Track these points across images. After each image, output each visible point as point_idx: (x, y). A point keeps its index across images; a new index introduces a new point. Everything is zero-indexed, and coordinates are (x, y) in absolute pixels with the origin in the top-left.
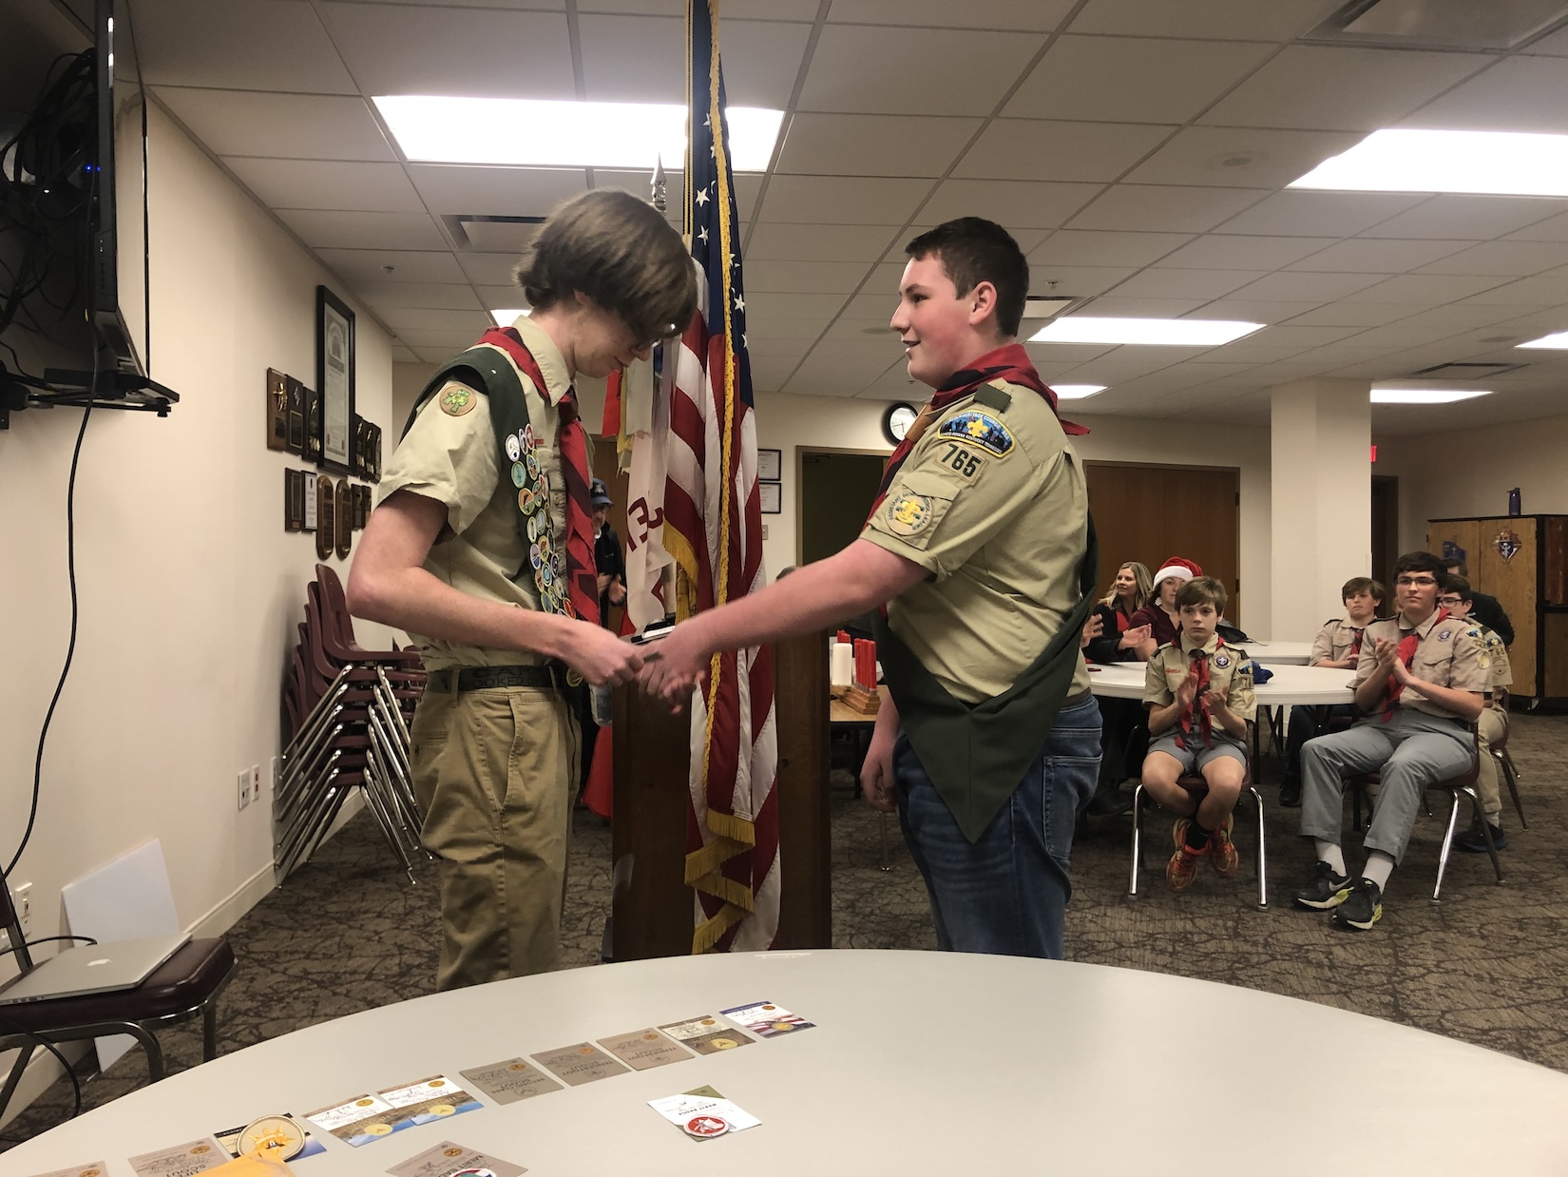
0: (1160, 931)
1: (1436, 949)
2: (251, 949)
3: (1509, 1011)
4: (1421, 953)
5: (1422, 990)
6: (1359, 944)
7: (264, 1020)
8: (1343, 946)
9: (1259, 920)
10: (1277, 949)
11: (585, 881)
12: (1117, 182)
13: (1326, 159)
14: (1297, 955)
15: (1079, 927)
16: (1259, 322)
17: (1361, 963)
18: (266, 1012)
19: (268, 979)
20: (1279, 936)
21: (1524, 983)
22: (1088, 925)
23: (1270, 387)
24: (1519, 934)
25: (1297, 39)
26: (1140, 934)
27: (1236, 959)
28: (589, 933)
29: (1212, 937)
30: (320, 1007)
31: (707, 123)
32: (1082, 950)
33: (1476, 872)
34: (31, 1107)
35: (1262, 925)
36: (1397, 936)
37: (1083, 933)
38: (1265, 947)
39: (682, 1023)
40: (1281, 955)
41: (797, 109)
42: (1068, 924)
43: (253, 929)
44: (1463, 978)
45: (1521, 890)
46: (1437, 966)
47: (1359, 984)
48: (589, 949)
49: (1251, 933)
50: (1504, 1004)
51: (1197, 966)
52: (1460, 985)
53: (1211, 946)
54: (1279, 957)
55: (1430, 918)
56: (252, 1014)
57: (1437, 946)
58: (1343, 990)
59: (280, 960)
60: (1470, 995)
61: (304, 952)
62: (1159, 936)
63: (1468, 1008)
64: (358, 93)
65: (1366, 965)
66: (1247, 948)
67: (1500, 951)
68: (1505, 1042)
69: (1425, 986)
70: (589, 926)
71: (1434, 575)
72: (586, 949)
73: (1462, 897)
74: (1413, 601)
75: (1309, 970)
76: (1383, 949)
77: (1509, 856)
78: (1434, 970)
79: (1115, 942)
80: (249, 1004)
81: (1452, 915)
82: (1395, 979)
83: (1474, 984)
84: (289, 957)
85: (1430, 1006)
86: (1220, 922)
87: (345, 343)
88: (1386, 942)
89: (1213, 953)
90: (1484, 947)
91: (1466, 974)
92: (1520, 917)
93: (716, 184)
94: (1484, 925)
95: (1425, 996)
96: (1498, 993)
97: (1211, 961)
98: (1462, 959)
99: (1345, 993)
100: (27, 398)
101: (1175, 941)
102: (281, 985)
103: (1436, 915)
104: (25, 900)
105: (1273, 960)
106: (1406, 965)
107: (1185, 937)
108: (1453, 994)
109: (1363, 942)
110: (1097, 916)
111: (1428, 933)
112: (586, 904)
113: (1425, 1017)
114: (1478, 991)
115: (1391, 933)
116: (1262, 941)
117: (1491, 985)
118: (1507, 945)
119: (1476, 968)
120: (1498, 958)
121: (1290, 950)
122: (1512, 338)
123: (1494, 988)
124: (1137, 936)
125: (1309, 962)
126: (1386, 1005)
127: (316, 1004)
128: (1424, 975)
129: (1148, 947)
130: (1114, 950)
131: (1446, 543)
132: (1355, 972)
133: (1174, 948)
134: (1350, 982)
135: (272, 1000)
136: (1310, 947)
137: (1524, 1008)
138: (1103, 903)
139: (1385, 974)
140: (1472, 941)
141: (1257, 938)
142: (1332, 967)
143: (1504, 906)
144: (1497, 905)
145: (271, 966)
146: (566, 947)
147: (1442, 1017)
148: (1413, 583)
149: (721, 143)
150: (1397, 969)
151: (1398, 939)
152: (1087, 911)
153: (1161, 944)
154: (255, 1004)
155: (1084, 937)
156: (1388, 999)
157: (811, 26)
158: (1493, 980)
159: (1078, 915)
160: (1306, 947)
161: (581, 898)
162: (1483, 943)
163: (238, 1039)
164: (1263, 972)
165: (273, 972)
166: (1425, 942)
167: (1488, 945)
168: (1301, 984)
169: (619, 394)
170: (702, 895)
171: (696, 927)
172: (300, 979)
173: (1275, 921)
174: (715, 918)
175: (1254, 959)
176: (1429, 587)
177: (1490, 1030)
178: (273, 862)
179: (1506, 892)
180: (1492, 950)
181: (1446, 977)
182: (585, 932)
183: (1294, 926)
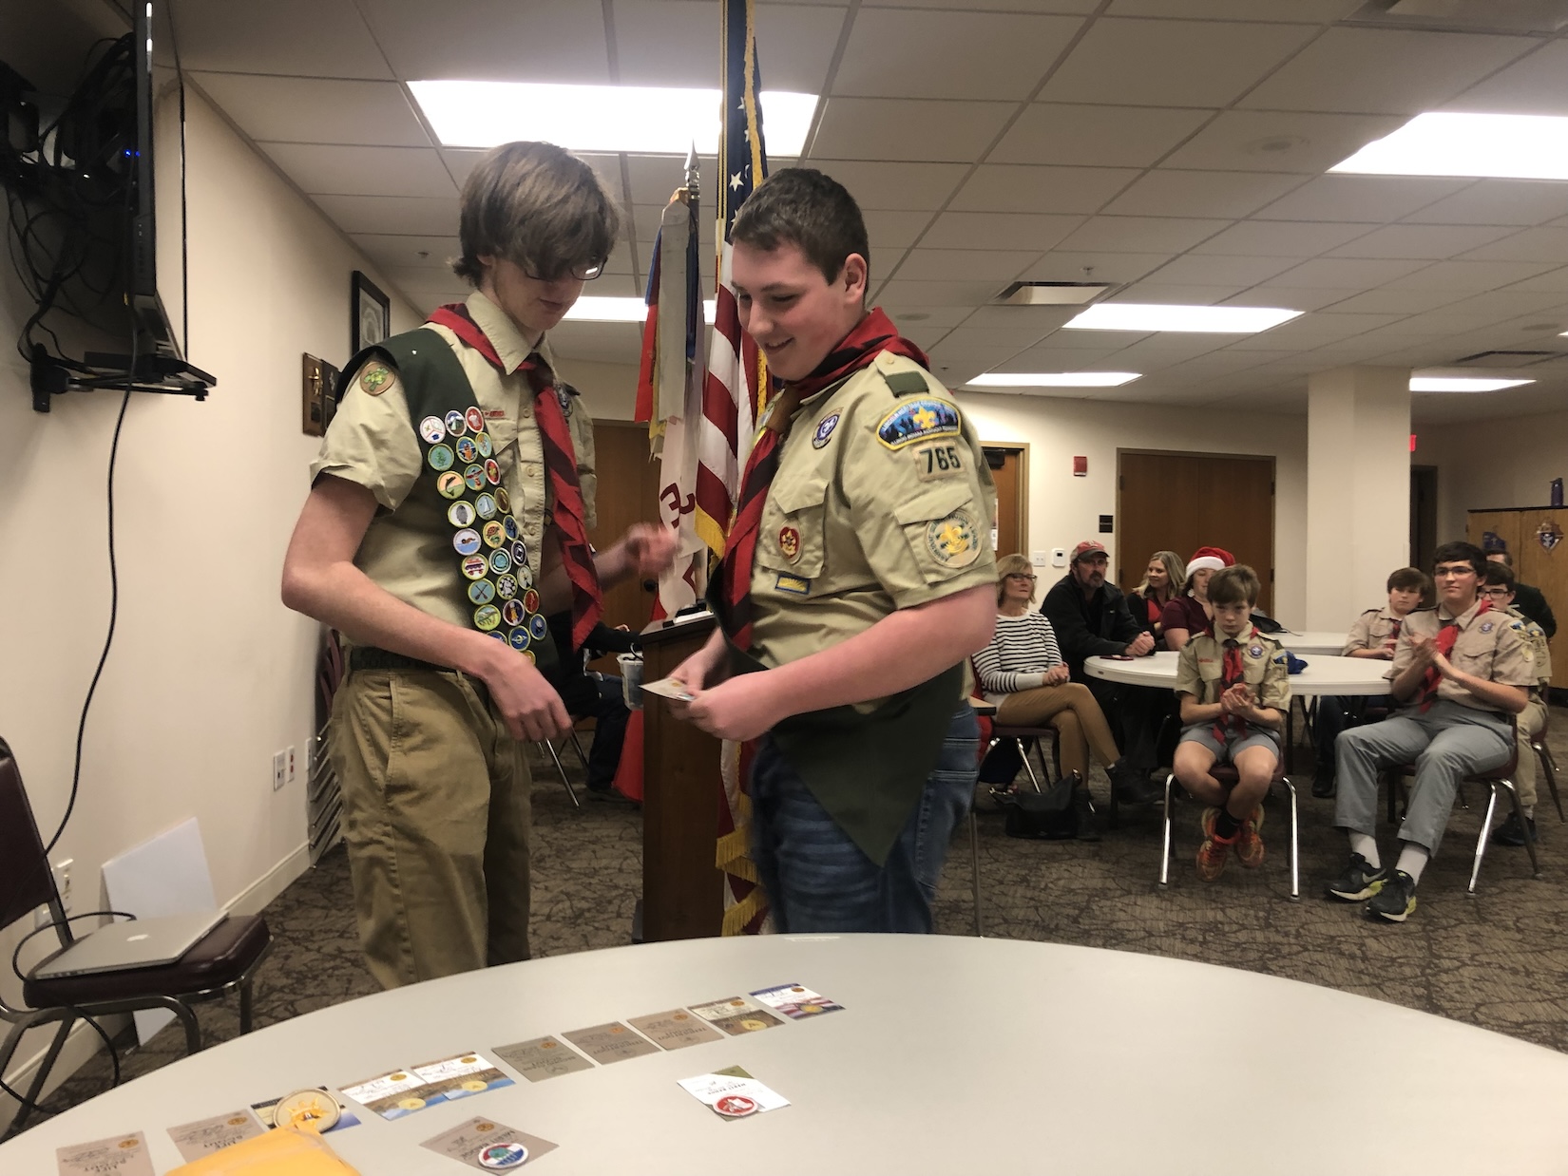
0: (1191, 920)
1: (1470, 941)
2: (287, 928)
3: (1544, 1004)
4: (1456, 945)
5: (1458, 982)
6: (1392, 937)
7: (299, 997)
8: (1376, 938)
9: (1291, 911)
10: (1309, 939)
11: (616, 864)
12: (1154, 166)
13: (1369, 141)
14: (1329, 946)
15: (1109, 915)
16: (1296, 308)
17: (1395, 955)
18: (301, 989)
19: (303, 957)
20: (1311, 927)
21: (1560, 977)
22: (1118, 913)
23: (1308, 375)
24: (1556, 928)
25: (1340, 21)
26: (1170, 923)
27: (1266, 949)
28: (619, 915)
29: (1243, 927)
30: (353, 983)
31: (742, 107)
32: (1111, 938)
33: (1512, 865)
34: (70, 1080)
35: (1294, 915)
36: (1432, 928)
37: (1113, 922)
38: (1298, 935)
39: (712, 1004)
40: (1313, 946)
41: (832, 93)
42: (1097, 913)
43: (288, 908)
44: (1498, 971)
45: (1558, 883)
46: (1472, 958)
47: (1392, 976)
48: (619, 932)
49: (1282, 923)
50: (1539, 997)
51: (1227, 955)
52: (1495, 978)
53: (1242, 936)
54: (1310, 948)
55: (1465, 911)
56: (287, 990)
57: (1473, 938)
58: (1376, 981)
59: (315, 939)
60: (1504, 988)
61: (338, 931)
62: (1190, 925)
63: (1503, 1001)
64: (394, 78)
65: (1400, 958)
66: (1279, 938)
67: (1535, 945)
68: (1539, 1036)
69: (1460, 978)
70: (619, 907)
71: (1471, 564)
72: (615, 931)
73: (1497, 891)
74: (1452, 591)
75: (1342, 961)
76: (1418, 942)
77: (1546, 849)
78: (1469, 963)
79: (1145, 930)
80: (285, 981)
81: (1488, 908)
82: (1428, 971)
83: (1508, 978)
84: (323, 935)
85: (1464, 999)
86: (1252, 912)
87: (379, 328)
88: (1420, 934)
89: (1245, 943)
90: (1520, 941)
91: (1501, 967)
92: (1556, 911)
93: (751, 168)
94: (1518, 919)
95: (1459, 989)
96: (1534, 987)
97: (1242, 951)
98: (1497, 952)
99: (1378, 986)
100: (67, 382)
101: (1206, 931)
102: (316, 963)
103: (1470, 908)
104: (66, 876)
105: (1304, 951)
106: (1439, 957)
107: (1216, 927)
108: (1488, 986)
109: (1396, 934)
110: (1128, 905)
111: (1463, 926)
112: (616, 887)
113: (1459, 1009)
114: (1513, 984)
115: (1425, 925)
116: (1294, 932)
117: (1527, 979)
118: (1543, 938)
119: (1513, 962)
120: (1533, 952)
121: (1322, 941)
122: (1555, 326)
123: (1530, 981)
124: (1167, 925)
125: (1342, 954)
126: (1419, 997)
127: (350, 981)
128: (1458, 968)
129: (1178, 936)
130: (1143, 938)
131: (1486, 533)
132: (1388, 964)
133: (1204, 938)
134: (1383, 973)
135: (306, 977)
136: (1343, 939)
137: (1559, 1002)
138: (1133, 892)
139: (1418, 966)
140: (1509, 934)
141: (1289, 928)
142: (1365, 959)
143: (1540, 899)
144: (1533, 898)
145: (306, 944)
146: (597, 929)
147: (1476, 1010)
148: (1450, 574)
149: (755, 127)
150: (1431, 962)
151: (1433, 931)
152: (1117, 900)
153: (1191, 934)
154: (290, 981)
155: (1114, 926)
156: (1422, 990)
157: (846, 10)
158: (1528, 974)
159: (1108, 903)
160: (1338, 939)
161: (611, 881)
162: (1519, 936)
163: (274, 1015)
164: (1295, 963)
165: (308, 949)
166: (1460, 934)
167: (1524, 939)
168: (1333, 975)
169: (651, 380)
170: (732, 878)
171: (726, 909)
172: (334, 957)
173: (1306, 912)
174: (745, 902)
175: (1285, 950)
176: (1465, 576)
177: (1525, 1023)
178: (307, 842)
179: (1543, 885)
180: (1528, 943)
181: (1481, 971)
182: (614, 915)
183: (1326, 917)
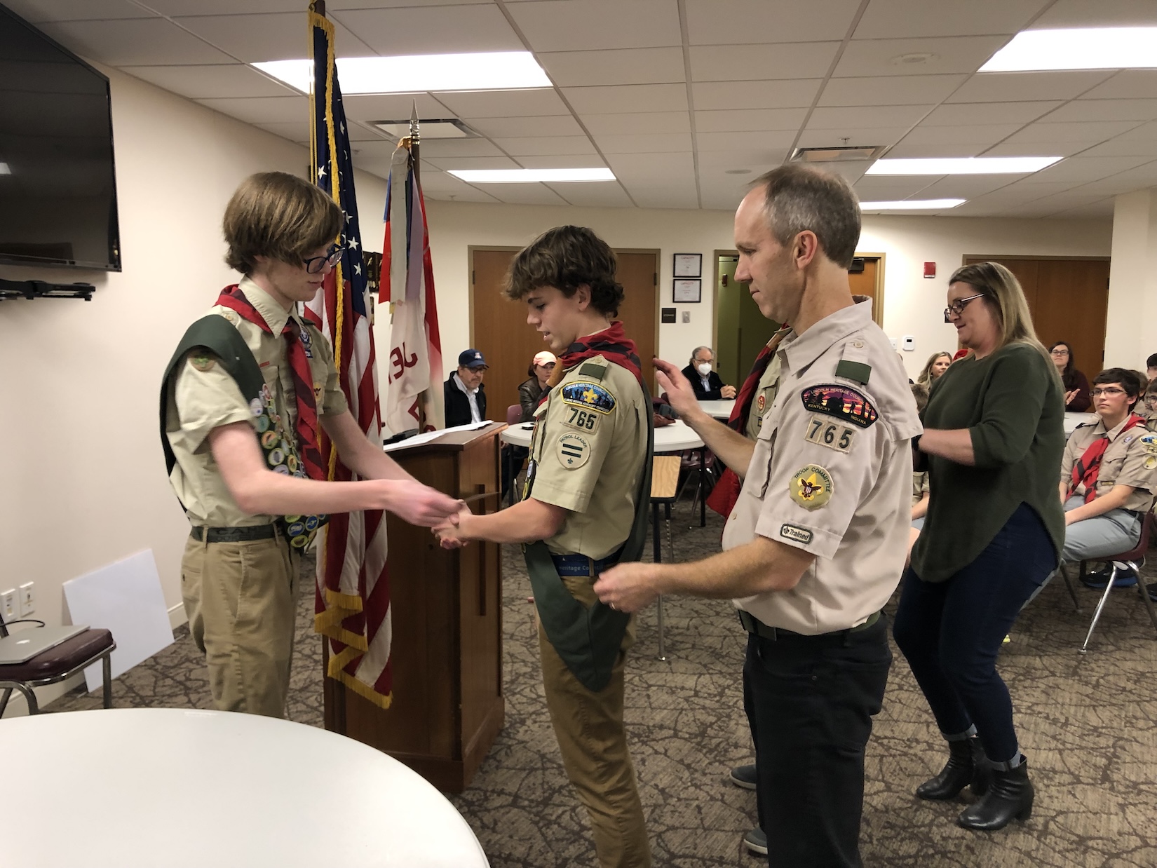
12: (829, 77)
23: (1114, 196)
41: (535, 51)
44: (1040, 721)
64: (240, 62)
83: (1044, 727)
104: (27, 592)
140: (1083, 689)
157: (496, 5)
169: (389, 273)
170: (331, 639)
171: (330, 658)
174: (341, 654)
